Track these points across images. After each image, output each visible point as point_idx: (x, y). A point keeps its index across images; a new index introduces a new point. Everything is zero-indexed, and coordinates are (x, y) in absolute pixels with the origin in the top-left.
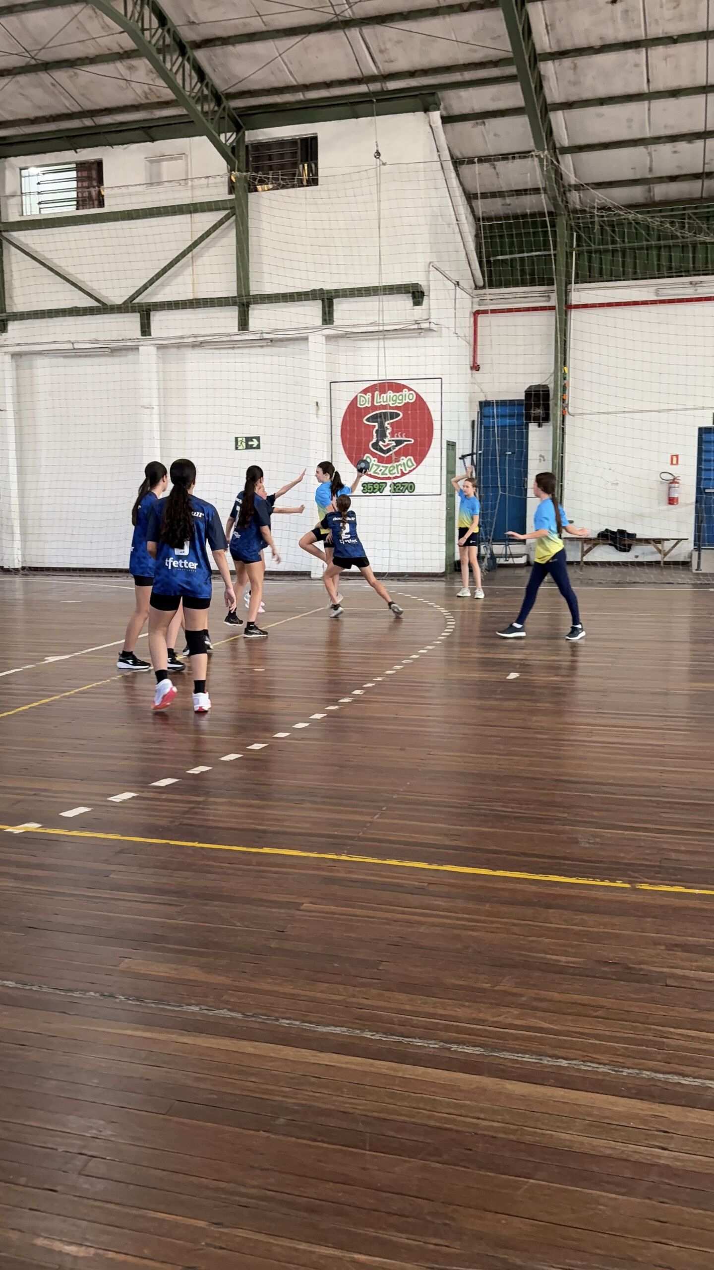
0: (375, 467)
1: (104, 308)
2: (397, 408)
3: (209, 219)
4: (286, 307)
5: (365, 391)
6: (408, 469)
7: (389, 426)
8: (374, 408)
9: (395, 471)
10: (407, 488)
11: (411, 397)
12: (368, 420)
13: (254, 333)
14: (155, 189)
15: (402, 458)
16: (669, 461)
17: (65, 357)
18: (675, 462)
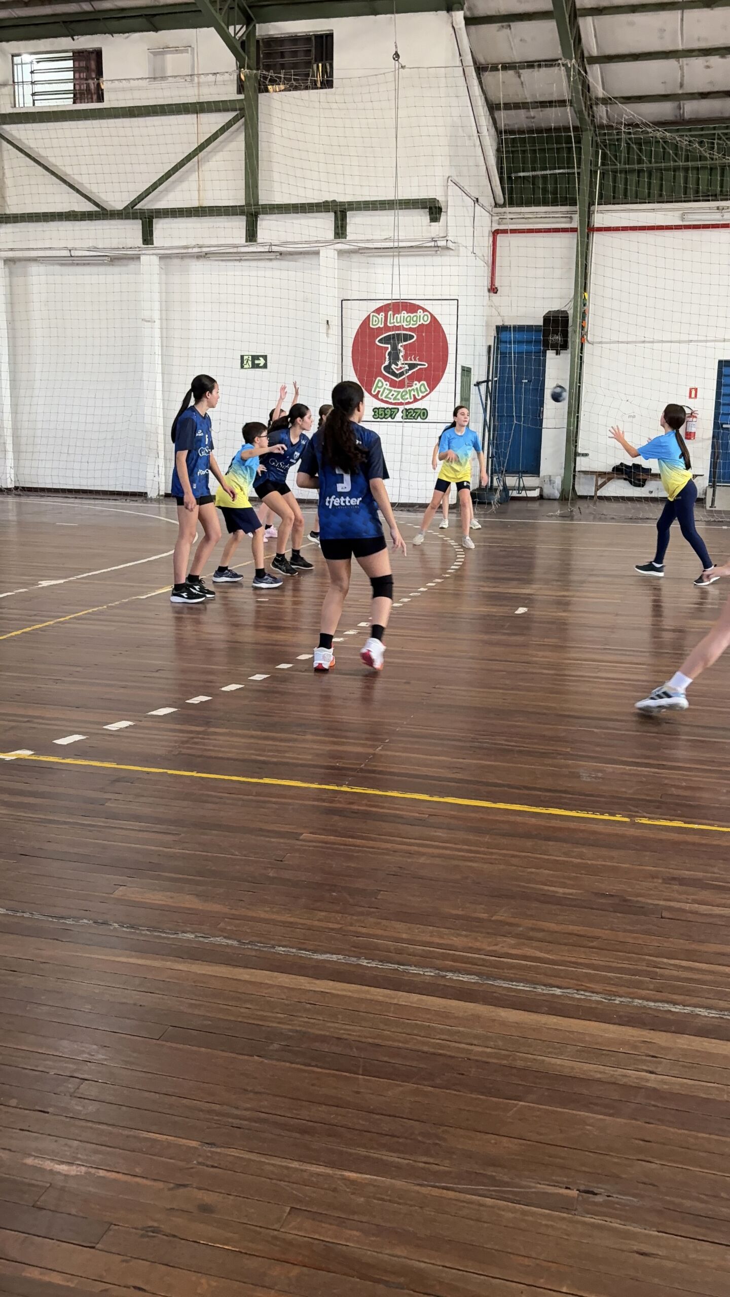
0: (387, 392)
1: (103, 214)
2: (410, 329)
3: (217, 120)
4: (297, 218)
5: (378, 311)
6: (421, 395)
7: (402, 349)
8: (387, 328)
9: (408, 396)
10: (419, 415)
11: (426, 318)
12: (380, 341)
13: (263, 244)
14: (157, 84)
15: (416, 382)
16: (688, 394)
17: (62, 265)
18: (693, 395)
